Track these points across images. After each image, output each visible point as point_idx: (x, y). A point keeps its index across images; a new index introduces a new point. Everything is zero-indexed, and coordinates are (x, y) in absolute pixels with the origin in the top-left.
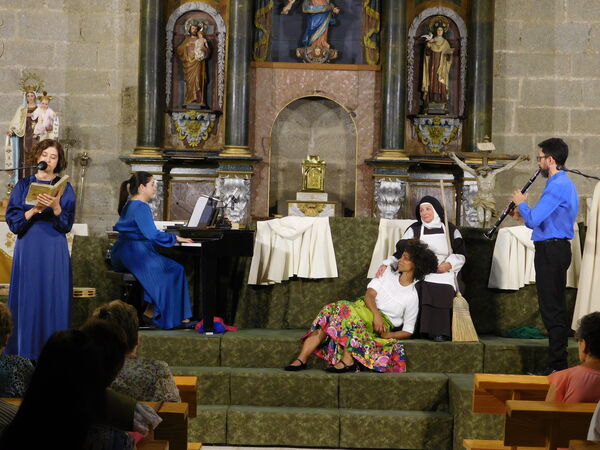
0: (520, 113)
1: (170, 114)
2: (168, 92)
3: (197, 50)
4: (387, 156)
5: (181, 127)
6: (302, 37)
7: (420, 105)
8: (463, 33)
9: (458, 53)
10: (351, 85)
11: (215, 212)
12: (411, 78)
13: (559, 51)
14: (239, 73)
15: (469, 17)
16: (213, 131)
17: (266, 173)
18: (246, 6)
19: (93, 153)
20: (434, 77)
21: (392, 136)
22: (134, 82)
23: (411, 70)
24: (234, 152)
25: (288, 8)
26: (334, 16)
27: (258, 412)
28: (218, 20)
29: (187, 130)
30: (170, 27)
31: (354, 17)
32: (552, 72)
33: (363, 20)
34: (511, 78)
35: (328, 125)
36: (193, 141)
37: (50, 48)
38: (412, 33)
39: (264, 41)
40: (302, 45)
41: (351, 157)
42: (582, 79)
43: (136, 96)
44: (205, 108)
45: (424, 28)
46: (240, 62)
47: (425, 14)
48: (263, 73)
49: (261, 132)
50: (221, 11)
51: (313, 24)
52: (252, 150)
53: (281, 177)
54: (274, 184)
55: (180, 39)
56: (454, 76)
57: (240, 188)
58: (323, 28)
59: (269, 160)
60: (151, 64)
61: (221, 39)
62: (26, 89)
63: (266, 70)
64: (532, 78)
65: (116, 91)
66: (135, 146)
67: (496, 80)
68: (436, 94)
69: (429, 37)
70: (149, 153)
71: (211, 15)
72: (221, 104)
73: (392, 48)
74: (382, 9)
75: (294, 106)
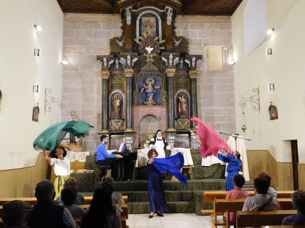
0: (205, 117)
1: (111, 120)
2: (110, 114)
3: (118, 103)
4: (170, 130)
5: (114, 124)
6: (146, 99)
7: (179, 116)
8: (189, 96)
9: (188, 102)
10: (159, 111)
11: (126, 147)
12: (175, 109)
13: (214, 100)
14: (129, 109)
15: (190, 92)
16: (122, 125)
17: (137, 135)
18: (131, 91)
20: (182, 108)
21: (171, 124)
22: (101, 112)
23: (175, 107)
24: (128, 130)
25: (142, 91)
26: (154, 93)
28: (123, 95)
29: (115, 124)
30: (110, 97)
31: (160, 93)
32: (213, 106)
33: (162, 94)
34: (202, 108)
35: (154, 122)
36: (117, 127)
37: (77, 104)
38: (175, 97)
39: (136, 100)
40: (146, 101)
42: (221, 108)
43: (101, 116)
44: (120, 118)
45: (178, 95)
46: (129, 106)
47: (178, 92)
48: (136, 109)
49: (135, 125)
50: (124, 93)
51: (149, 95)
52: (133, 130)
53: (141, 137)
54: (139, 139)
55: (113, 100)
56: (187, 108)
57: (130, 140)
58: (152, 96)
59: (138, 132)
60: (105, 107)
61: (124, 100)
62: (72, 115)
63: (137, 108)
64: (208, 108)
65: (96, 115)
66: (101, 129)
67: (198, 109)
68: (183, 113)
69: (180, 98)
70: (105, 131)
71: (121, 94)
72: (124, 117)
73: (171, 101)
74: (167, 91)
75: (144, 117)
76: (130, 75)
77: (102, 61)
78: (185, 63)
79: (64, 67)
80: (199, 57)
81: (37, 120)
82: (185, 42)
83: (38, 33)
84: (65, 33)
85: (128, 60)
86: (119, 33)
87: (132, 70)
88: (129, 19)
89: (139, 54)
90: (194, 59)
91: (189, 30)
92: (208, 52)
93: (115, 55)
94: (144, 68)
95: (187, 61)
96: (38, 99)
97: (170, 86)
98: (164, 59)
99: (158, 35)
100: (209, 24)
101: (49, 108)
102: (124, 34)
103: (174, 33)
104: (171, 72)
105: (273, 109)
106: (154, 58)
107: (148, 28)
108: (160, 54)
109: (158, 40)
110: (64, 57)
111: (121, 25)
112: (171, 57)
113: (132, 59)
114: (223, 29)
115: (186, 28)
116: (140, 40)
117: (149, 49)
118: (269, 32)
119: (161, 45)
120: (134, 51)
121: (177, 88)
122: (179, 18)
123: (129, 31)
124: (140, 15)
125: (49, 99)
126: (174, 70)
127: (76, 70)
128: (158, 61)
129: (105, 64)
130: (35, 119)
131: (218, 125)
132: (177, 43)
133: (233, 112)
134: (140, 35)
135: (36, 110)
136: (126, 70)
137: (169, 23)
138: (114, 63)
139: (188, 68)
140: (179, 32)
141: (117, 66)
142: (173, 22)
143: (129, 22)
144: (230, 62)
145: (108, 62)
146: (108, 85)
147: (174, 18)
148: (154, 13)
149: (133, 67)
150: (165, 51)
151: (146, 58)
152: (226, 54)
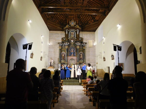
0: (87, 60)
2: (61, 59)
4: (77, 63)
7: (80, 59)
10: (75, 58)
13: (90, 55)
14: (66, 57)
15: (83, 53)
16: (64, 61)
18: (67, 52)
19: (56, 63)
20: (81, 57)
21: (78, 62)
24: (66, 63)
25: (70, 52)
27: (68, 83)
29: (63, 61)
30: (61, 54)
31: (75, 53)
32: (90, 57)
35: (73, 61)
36: (63, 62)
37: (52, 55)
39: (68, 55)
40: (71, 55)
41: (75, 63)
42: (92, 57)
43: (59, 59)
44: (64, 60)
45: (80, 54)
49: (68, 61)
55: (62, 55)
56: (82, 57)
58: (73, 54)
59: (69, 63)
60: (60, 56)
61: (65, 55)
62: (51, 59)
63: (68, 57)
64: (88, 57)
65: (57, 59)
67: (85, 57)
68: (81, 58)
70: (60, 63)
71: (64, 53)
72: (65, 59)
73: (78, 55)
74: (77, 52)
75: (71, 59)
76: (67, 48)
77: (59, 44)
78: (82, 45)
79: (49, 45)
80: (86, 43)
81: (42, 60)
82: (82, 39)
83: (42, 38)
84: (50, 36)
85: (66, 44)
86: (64, 36)
87: (67, 47)
88: (67, 33)
89: (69, 42)
90: (84, 44)
91: (83, 36)
92: (88, 41)
93: (63, 42)
94: (71, 46)
95: (82, 44)
96: (42, 55)
97: (78, 51)
98: (76, 44)
99: (75, 37)
100: (89, 34)
101: (45, 57)
102: (65, 36)
103: (79, 36)
104: (78, 47)
105: (104, 58)
106: (73, 43)
107: (72, 35)
108: (75, 42)
109: (75, 39)
110: (49, 43)
111: (65, 34)
112: (78, 43)
113: (67, 43)
114: (93, 35)
115: (82, 35)
116: (70, 38)
117: (72, 41)
118: (104, 38)
119: (75, 40)
120: (68, 41)
121: (80, 52)
122: (81, 32)
123: (67, 36)
124: (70, 32)
125: (45, 54)
126: (79, 47)
127: (52, 46)
128: (74, 44)
129: (60, 45)
130: (41, 60)
131: (91, 62)
132: (80, 39)
133: (95, 58)
134: (70, 37)
135: (41, 57)
136: (66, 47)
137: (78, 34)
138: (63, 44)
139: (83, 46)
140: (81, 36)
141: (63, 45)
142: (79, 34)
143: (67, 34)
144: (95, 45)
145: (61, 44)
146: (61, 50)
147: (79, 32)
148: (74, 31)
149: (68, 46)
150: (77, 41)
151: (71, 43)
152: (93, 42)
